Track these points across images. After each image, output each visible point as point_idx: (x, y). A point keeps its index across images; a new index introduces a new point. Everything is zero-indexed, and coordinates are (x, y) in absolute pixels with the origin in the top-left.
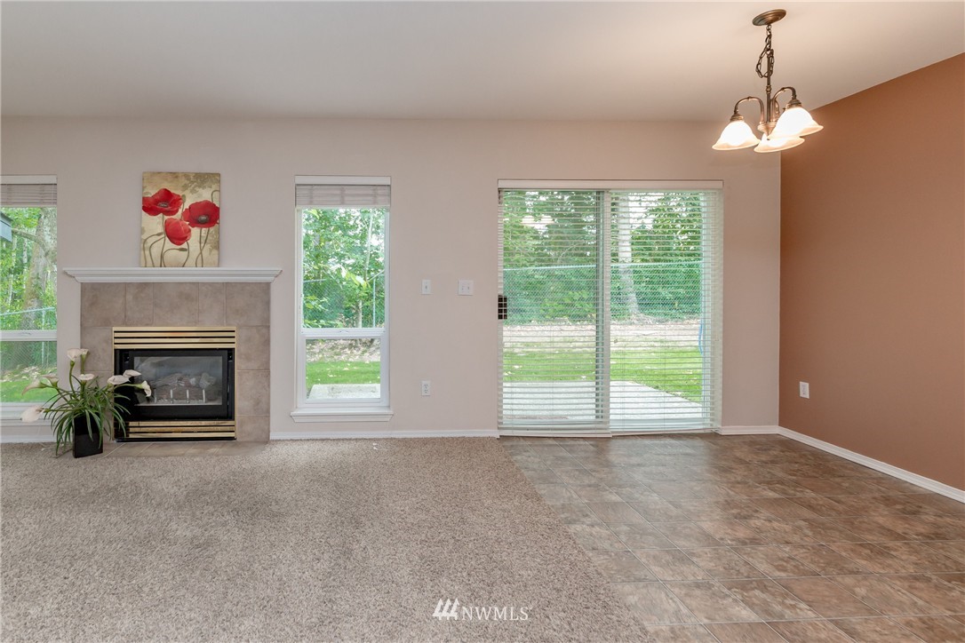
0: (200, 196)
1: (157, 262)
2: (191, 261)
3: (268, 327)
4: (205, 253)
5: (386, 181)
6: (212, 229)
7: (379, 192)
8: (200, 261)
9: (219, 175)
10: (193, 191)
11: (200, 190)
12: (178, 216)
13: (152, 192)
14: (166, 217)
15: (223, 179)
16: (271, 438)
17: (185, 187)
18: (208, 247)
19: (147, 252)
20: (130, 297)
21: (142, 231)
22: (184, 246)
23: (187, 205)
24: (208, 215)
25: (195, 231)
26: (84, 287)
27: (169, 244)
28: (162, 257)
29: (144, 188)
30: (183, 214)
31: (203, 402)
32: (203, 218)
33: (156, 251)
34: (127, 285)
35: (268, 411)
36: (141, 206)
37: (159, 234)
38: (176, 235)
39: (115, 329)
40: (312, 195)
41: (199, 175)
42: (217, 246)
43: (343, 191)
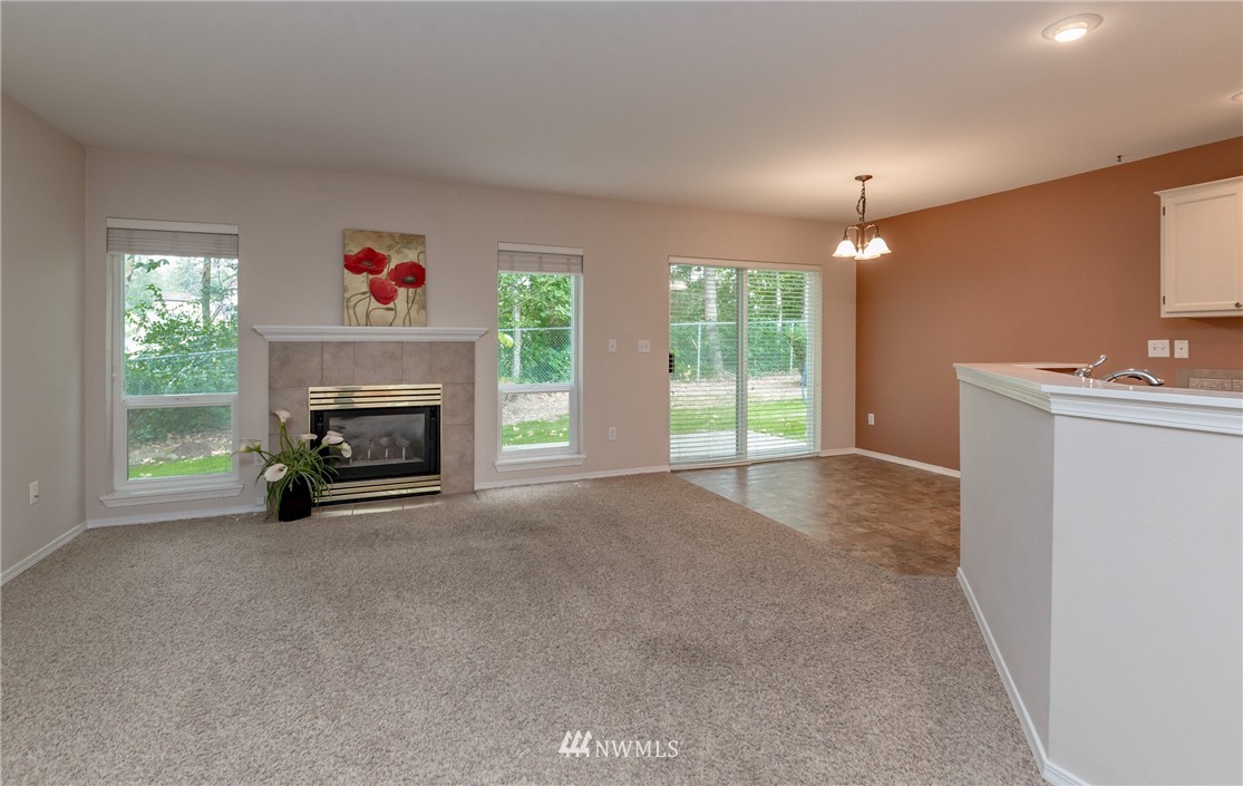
0: (406, 256)
1: (363, 320)
2: (399, 320)
3: (473, 384)
4: (413, 313)
5: (580, 252)
6: (419, 290)
7: (573, 261)
8: (407, 321)
9: (423, 237)
10: (399, 252)
11: (406, 251)
12: (384, 275)
13: (354, 250)
14: (371, 277)
15: (429, 241)
16: (476, 488)
17: (390, 247)
18: (415, 307)
19: (351, 311)
20: (327, 357)
21: (345, 289)
22: (391, 305)
23: (393, 265)
24: (414, 276)
25: (402, 291)
26: (273, 347)
27: (374, 303)
28: (367, 316)
29: (345, 245)
30: (389, 273)
31: (403, 461)
32: (410, 278)
33: (361, 310)
34: (323, 344)
35: (473, 464)
36: (341, 262)
37: (363, 293)
38: (383, 295)
39: (311, 389)
40: (513, 260)
41: (403, 236)
42: (424, 307)
43: (541, 259)
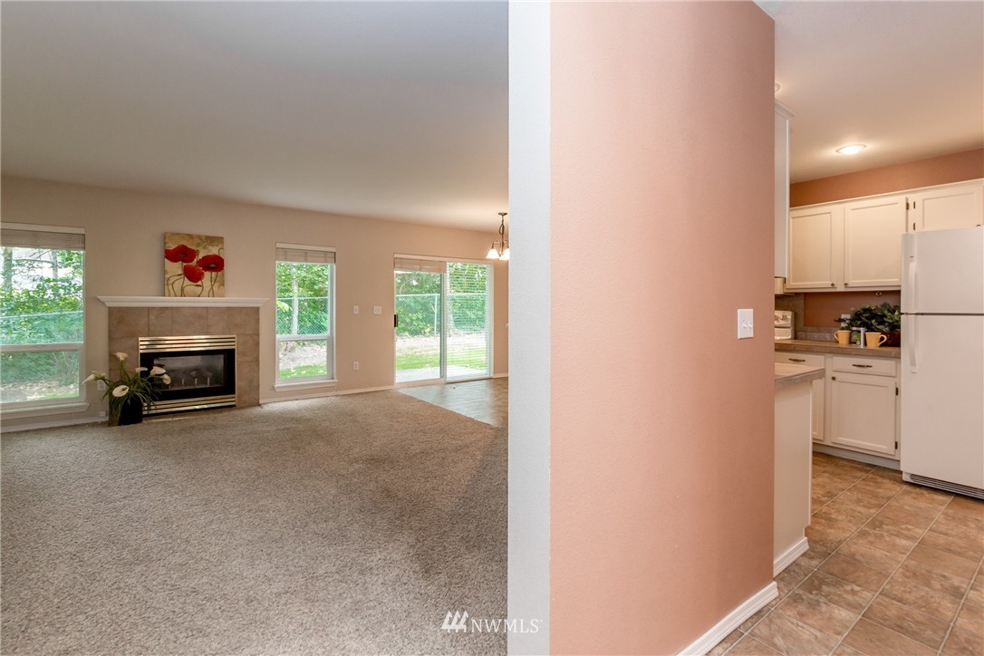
0: (210, 251)
1: (179, 293)
2: (205, 293)
3: (258, 335)
4: (215, 288)
5: (333, 250)
6: (219, 273)
7: (329, 256)
8: (212, 293)
9: (222, 238)
10: (205, 248)
11: (210, 248)
12: (194, 263)
13: (172, 246)
14: (185, 264)
15: (226, 241)
16: (261, 402)
17: (199, 245)
18: (217, 284)
19: (170, 287)
20: (152, 317)
21: (165, 272)
22: (199, 283)
23: (200, 257)
24: (215, 264)
25: (207, 274)
26: (111, 311)
27: (187, 282)
28: (182, 290)
29: (165, 243)
30: (198, 262)
31: (208, 386)
32: (213, 266)
33: (177, 286)
34: (149, 309)
35: (258, 386)
36: (163, 254)
37: (179, 275)
38: (193, 276)
39: (140, 339)
40: (286, 255)
41: (208, 238)
42: (222, 284)
43: (306, 253)
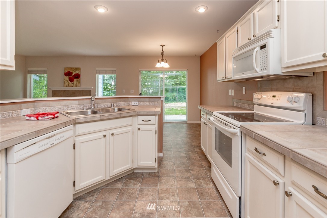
2: (74, 85)
4: (77, 84)
5: (115, 69)
6: (79, 79)
7: (114, 71)
8: (76, 86)
9: (80, 68)
11: (76, 71)
12: (72, 76)
13: (66, 72)
14: (69, 77)
17: (73, 71)
18: (78, 83)
19: (65, 84)
21: (64, 79)
22: (73, 82)
23: (73, 74)
24: (78, 76)
25: (75, 80)
26: (53, 91)
27: (70, 82)
28: (68, 85)
33: (67, 83)
34: (61, 90)
36: (64, 74)
37: (68, 80)
38: (71, 80)
40: (100, 72)
41: (76, 68)
42: (79, 83)
43: (106, 71)
